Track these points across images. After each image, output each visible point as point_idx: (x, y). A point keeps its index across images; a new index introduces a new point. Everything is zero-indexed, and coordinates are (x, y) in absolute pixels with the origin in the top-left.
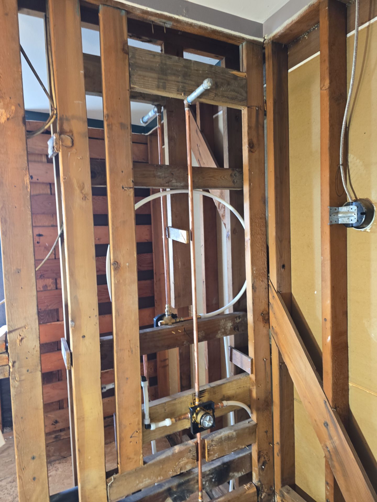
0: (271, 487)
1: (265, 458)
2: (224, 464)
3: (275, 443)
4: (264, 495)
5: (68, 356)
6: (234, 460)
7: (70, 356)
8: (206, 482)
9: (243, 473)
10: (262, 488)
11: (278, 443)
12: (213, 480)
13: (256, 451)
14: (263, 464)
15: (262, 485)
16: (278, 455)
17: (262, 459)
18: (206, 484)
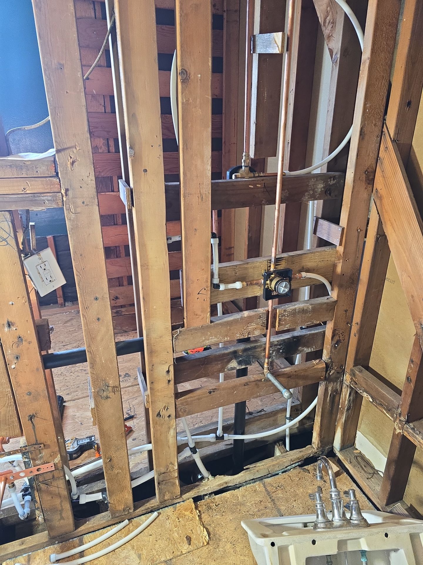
0: (342, 366)
1: (339, 337)
2: (294, 337)
3: (353, 323)
4: (332, 372)
5: (128, 192)
6: (305, 335)
7: (130, 193)
8: (273, 351)
9: (313, 349)
10: (332, 365)
11: (357, 324)
12: (281, 351)
13: (331, 329)
14: (338, 342)
15: (332, 362)
16: (355, 335)
17: (336, 338)
18: (273, 353)
